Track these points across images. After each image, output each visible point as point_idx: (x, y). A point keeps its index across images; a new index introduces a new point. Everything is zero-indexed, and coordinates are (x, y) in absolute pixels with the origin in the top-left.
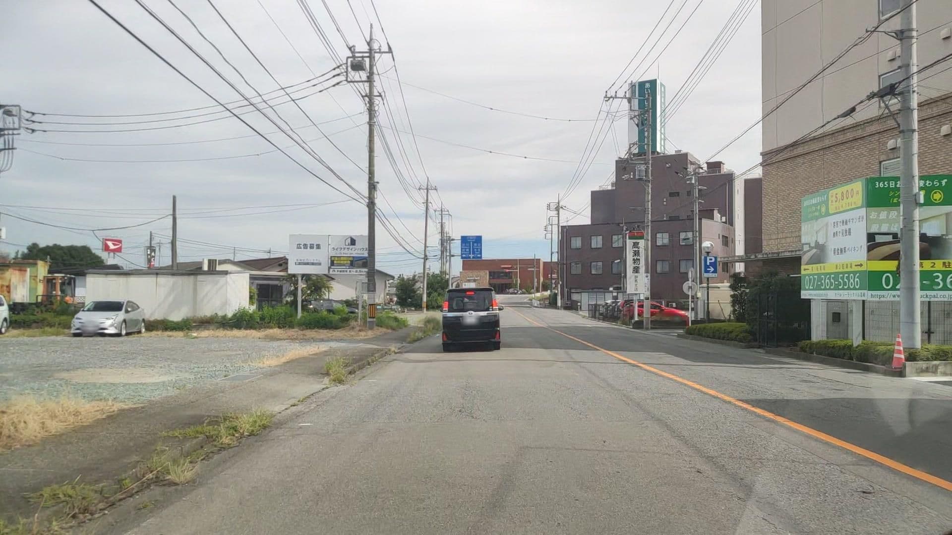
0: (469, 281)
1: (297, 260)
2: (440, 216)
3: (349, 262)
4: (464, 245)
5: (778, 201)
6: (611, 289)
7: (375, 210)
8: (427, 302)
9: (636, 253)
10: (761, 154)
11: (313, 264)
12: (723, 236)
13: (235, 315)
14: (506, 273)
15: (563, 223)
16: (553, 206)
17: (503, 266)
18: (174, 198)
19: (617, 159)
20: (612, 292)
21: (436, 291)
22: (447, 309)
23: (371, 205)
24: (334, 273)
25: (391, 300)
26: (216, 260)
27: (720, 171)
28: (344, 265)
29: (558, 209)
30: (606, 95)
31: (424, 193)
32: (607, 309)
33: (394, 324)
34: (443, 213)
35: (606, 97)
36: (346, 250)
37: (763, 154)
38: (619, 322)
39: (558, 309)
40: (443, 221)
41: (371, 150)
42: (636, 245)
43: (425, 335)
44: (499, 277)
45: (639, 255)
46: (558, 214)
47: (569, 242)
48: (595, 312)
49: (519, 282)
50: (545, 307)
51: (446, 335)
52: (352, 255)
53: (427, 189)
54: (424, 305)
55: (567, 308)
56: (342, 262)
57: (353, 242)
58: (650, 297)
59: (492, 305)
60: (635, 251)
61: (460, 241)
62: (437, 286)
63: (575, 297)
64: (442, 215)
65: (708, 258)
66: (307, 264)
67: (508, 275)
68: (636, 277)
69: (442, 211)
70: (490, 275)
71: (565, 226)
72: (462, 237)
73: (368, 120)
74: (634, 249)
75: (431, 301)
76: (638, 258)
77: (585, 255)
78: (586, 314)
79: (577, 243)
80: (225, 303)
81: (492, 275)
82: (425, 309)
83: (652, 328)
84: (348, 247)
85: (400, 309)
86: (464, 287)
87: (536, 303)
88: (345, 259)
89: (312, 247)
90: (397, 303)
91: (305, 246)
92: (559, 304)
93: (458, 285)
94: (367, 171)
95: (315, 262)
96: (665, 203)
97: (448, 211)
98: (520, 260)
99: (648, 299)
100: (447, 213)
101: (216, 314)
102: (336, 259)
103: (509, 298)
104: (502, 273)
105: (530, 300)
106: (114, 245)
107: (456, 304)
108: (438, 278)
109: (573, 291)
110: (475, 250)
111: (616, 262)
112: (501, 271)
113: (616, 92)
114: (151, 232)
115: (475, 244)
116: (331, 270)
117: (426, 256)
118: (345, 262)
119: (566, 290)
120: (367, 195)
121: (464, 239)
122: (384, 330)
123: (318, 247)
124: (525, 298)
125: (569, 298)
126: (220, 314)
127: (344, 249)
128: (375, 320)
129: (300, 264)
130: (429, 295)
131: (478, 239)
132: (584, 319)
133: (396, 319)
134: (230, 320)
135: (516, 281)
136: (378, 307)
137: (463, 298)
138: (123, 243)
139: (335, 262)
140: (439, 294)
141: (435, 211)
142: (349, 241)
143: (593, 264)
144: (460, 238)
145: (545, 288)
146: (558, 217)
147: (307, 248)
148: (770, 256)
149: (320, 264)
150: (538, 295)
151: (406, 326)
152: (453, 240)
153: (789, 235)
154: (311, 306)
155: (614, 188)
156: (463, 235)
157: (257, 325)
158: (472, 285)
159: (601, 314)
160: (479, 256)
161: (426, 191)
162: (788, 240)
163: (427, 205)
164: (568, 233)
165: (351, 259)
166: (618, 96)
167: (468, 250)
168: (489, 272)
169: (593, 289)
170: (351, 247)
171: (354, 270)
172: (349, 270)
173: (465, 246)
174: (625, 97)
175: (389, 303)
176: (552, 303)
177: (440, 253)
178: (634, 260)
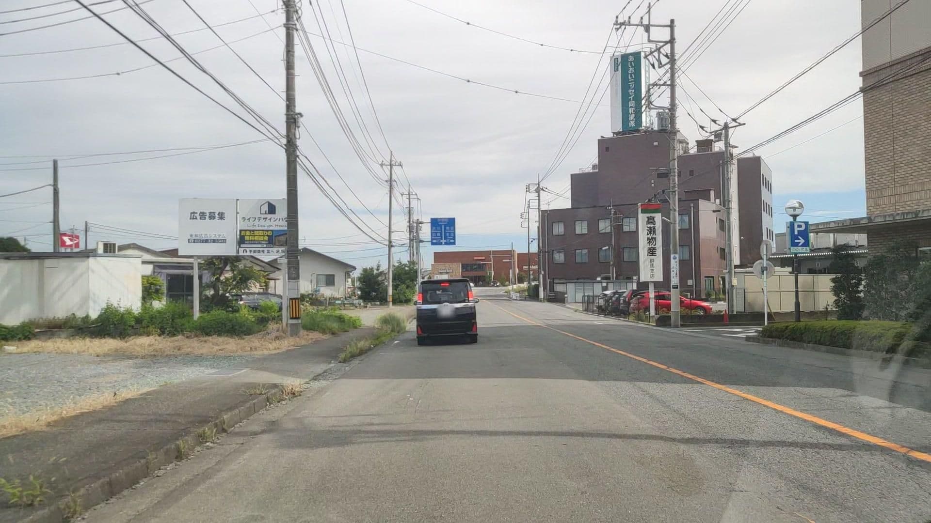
0: (441, 273)
1: (191, 236)
2: (408, 200)
3: (266, 238)
4: (434, 228)
5: (894, 140)
6: (599, 279)
7: (298, 156)
8: (393, 295)
9: (652, 231)
10: (861, 74)
11: (214, 241)
12: (720, 219)
13: (100, 316)
14: (479, 265)
15: (544, 207)
16: (533, 188)
17: (476, 258)
18: (55, 163)
19: (600, 138)
20: (599, 282)
21: (404, 283)
22: (421, 301)
23: (291, 147)
24: (245, 254)
25: (354, 294)
26: (114, 245)
27: (711, 150)
28: (259, 242)
29: (538, 191)
30: (617, 21)
31: (387, 169)
32: (607, 301)
33: (335, 325)
34: (411, 196)
35: (616, 23)
36: (262, 221)
37: (864, 75)
38: (631, 318)
39: (541, 301)
40: (411, 206)
41: (290, 66)
42: (651, 220)
43: (377, 342)
44: (472, 270)
45: (654, 233)
46: (539, 196)
47: (551, 229)
48: (588, 304)
49: (493, 274)
50: (525, 299)
51: (421, 328)
52: (271, 228)
53: (391, 165)
54: (390, 299)
55: (550, 300)
56: (256, 238)
57: (272, 209)
58: (678, 284)
59: (468, 298)
60: (650, 227)
61: (430, 225)
62: (403, 277)
63: (559, 288)
64: (409, 199)
65: (796, 225)
66: (206, 241)
67: (481, 267)
68: (652, 261)
69: (409, 194)
70: (463, 267)
71: (546, 211)
72: (432, 220)
73: (284, 21)
74: (649, 226)
75: (398, 293)
76: (654, 236)
77: (568, 241)
78: (580, 307)
79: (559, 229)
80: (85, 300)
81: (464, 267)
82: (391, 303)
83: (682, 326)
84: (265, 216)
85: (362, 304)
86: (435, 279)
87: (514, 295)
88: (261, 233)
89: (212, 216)
90: (360, 297)
91: (203, 215)
92: (542, 295)
93: (430, 278)
94: (284, 96)
95: (217, 238)
96: (653, 185)
97: (416, 195)
98: (493, 251)
99: (677, 288)
100: (415, 197)
101: (74, 314)
102: (248, 233)
103: (486, 291)
104: (475, 265)
105: (506, 292)
106: (71, 240)
107: (430, 297)
108: (407, 268)
109: (556, 281)
110: (448, 234)
111: (604, 248)
112: (474, 263)
113: (630, 18)
114: (86, 222)
115: (448, 228)
116: (241, 250)
117: (390, 242)
118: (261, 238)
119: (548, 281)
120: (284, 132)
121: (435, 222)
122: (316, 335)
123: (222, 216)
124: (500, 290)
125: (552, 289)
126: (80, 314)
127: (259, 219)
128: (300, 321)
129: (195, 241)
130: (395, 287)
131: (451, 222)
132: (577, 313)
133: (341, 319)
134: (93, 323)
135: (490, 273)
136: (337, 302)
137: (435, 290)
138: (80, 238)
139: (247, 238)
140: (408, 287)
141: (402, 195)
142: (265, 208)
143: (577, 251)
144: (429, 221)
145: (521, 280)
146: (539, 199)
147: (205, 219)
148: (897, 218)
149: (224, 241)
150: (515, 287)
151: (356, 328)
152: (421, 223)
153: (916, 188)
154: (241, 303)
155: (597, 170)
156: (433, 217)
157: (130, 331)
158: (445, 277)
159: (599, 307)
160: (452, 241)
161: (389, 167)
162: (916, 196)
163: (390, 184)
164: (548, 218)
165: (270, 233)
166: (631, 23)
167: (439, 234)
168: (462, 265)
169: (578, 279)
170: (269, 216)
171: (275, 250)
172: (266, 250)
173: (436, 230)
174: (641, 24)
175: (350, 297)
176: (533, 295)
177: (409, 241)
178: (648, 239)
